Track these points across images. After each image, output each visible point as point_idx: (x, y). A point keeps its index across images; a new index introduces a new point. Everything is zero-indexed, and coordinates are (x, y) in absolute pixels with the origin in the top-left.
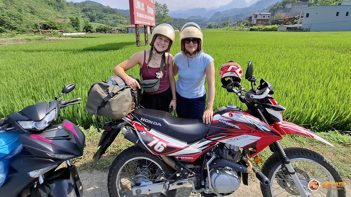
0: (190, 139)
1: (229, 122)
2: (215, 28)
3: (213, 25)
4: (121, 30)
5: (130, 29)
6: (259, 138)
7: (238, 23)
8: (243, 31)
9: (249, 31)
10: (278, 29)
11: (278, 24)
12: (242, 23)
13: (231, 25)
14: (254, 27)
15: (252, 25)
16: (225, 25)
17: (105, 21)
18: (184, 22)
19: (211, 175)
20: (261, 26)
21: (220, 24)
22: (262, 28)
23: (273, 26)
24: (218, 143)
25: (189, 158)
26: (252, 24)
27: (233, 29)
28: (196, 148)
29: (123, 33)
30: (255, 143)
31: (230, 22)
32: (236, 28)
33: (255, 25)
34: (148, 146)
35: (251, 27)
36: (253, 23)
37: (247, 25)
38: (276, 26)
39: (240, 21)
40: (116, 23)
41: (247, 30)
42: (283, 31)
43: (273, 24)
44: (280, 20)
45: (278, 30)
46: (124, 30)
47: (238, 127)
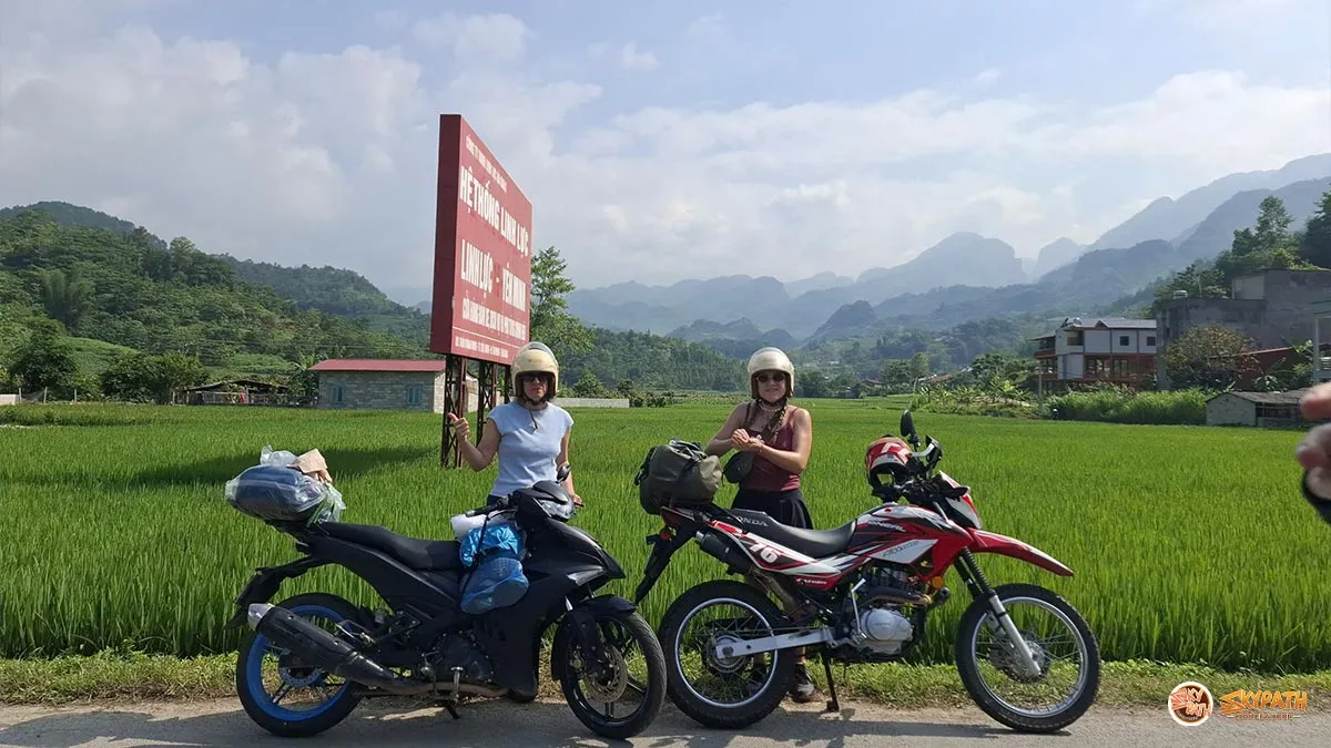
0: (819, 552)
1: (885, 522)
2: (842, 396)
3: (829, 377)
4: (265, 389)
5: (330, 381)
6: (935, 541)
7: (977, 370)
8: (1012, 415)
9: (1046, 417)
10: (1209, 415)
11: (1206, 382)
12: (1000, 371)
13: (941, 382)
14: (1077, 398)
15: (1059, 386)
16: (902, 378)
17: (144, 330)
18: (655, 354)
19: (860, 617)
20: (1113, 396)
21: (874, 375)
22: (1117, 406)
23: (1179, 395)
24: (868, 559)
25: (819, 582)
26: (1061, 377)
27: (952, 403)
28: (829, 566)
29: (273, 403)
30: (930, 550)
31: (934, 365)
32: (968, 402)
33: (1077, 385)
34: (751, 552)
35: (1055, 399)
36: (1065, 373)
37: (1030, 385)
38: (1194, 395)
39: (991, 359)
40: (214, 342)
41: (1036, 415)
42: (1239, 425)
43: (1178, 383)
44: (1217, 365)
45: (1209, 420)
46: (281, 390)
47: (901, 529)
